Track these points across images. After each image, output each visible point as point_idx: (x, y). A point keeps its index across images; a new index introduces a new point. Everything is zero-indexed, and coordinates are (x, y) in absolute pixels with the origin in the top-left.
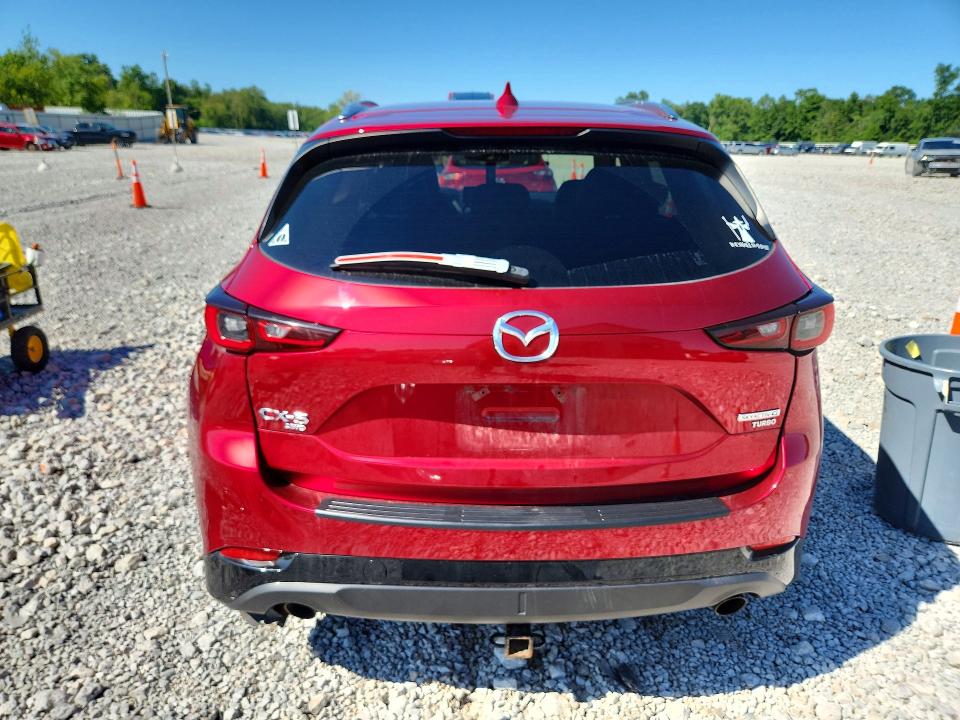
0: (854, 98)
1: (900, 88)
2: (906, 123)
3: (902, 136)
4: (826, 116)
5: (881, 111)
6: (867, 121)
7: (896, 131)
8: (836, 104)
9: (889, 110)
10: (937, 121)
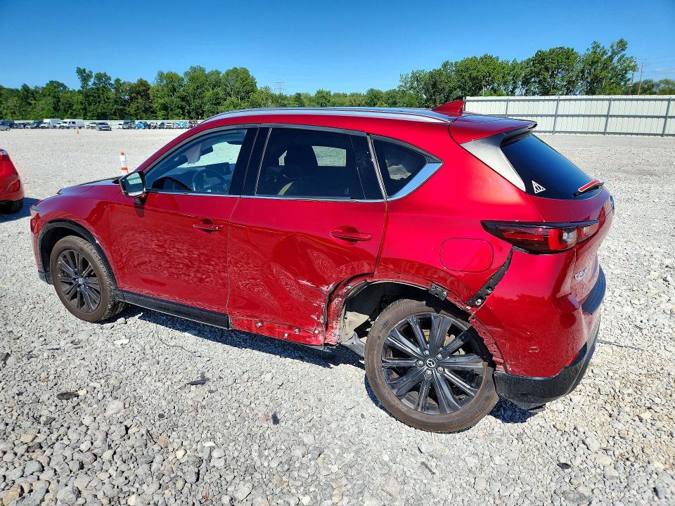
0: (25, 88)
1: (56, 82)
2: (71, 106)
3: (71, 114)
4: (10, 100)
5: (50, 98)
6: (42, 104)
7: (66, 111)
8: (13, 92)
9: (54, 97)
10: (90, 104)
